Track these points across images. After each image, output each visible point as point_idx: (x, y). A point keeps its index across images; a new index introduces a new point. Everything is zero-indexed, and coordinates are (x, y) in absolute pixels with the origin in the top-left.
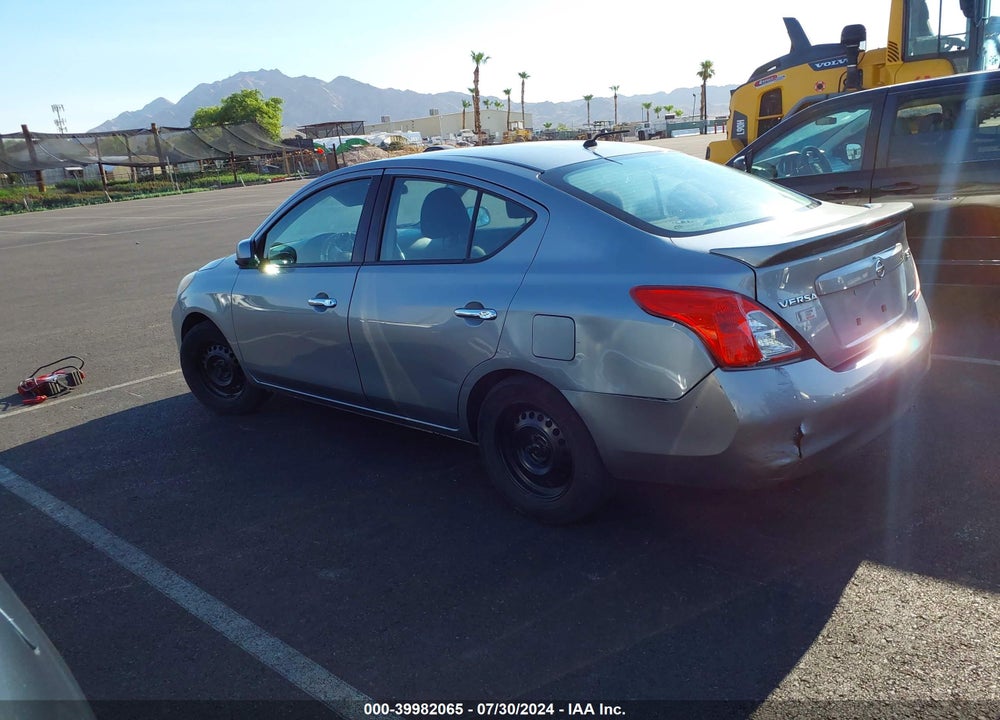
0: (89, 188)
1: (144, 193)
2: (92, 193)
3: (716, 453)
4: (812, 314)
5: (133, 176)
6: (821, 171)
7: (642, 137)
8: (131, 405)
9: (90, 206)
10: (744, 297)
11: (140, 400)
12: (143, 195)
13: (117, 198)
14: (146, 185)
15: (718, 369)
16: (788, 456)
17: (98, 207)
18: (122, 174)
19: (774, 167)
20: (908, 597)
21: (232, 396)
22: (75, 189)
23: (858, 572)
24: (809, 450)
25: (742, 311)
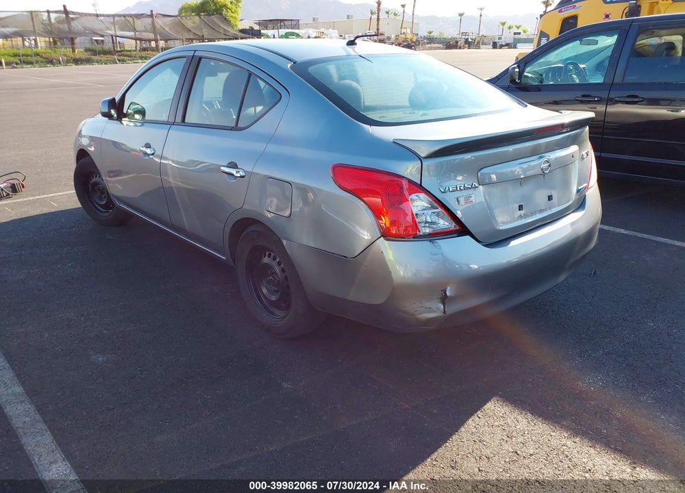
0: (105, 53)
1: (141, 59)
2: (107, 56)
3: (379, 303)
4: (471, 199)
5: (136, 47)
6: (577, 81)
7: (495, 46)
8: (46, 210)
9: (103, 65)
10: (410, 181)
11: (54, 207)
12: (140, 61)
13: (123, 61)
14: (144, 54)
15: (382, 238)
16: (435, 312)
17: (109, 66)
18: (130, 44)
19: (541, 75)
20: (514, 434)
21: (107, 212)
22: (95, 52)
23: (485, 407)
24: (453, 309)
25: (406, 193)
